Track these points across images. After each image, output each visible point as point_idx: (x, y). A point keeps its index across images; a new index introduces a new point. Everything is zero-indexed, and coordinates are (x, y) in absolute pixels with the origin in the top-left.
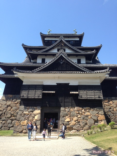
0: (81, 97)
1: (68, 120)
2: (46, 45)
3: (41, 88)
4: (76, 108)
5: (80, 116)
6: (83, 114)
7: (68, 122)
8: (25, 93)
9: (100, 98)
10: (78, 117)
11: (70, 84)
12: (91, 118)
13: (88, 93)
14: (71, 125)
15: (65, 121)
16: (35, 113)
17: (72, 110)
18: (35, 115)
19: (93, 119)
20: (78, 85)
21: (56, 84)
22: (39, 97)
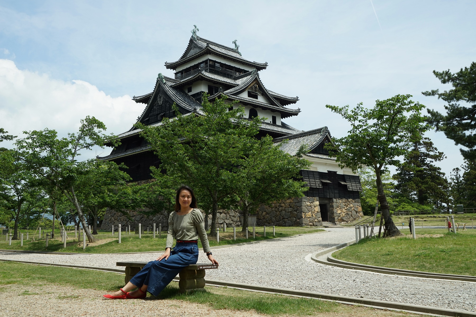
0: (349, 188)
1: (339, 212)
2: (212, 70)
3: (318, 175)
4: (344, 200)
5: (346, 208)
6: (348, 205)
7: (340, 213)
8: (307, 181)
9: (360, 189)
11: (337, 173)
12: (354, 210)
13: (352, 184)
14: (342, 216)
15: (337, 213)
16: (315, 204)
17: (340, 201)
18: (315, 207)
19: (355, 210)
20: (344, 175)
21: (327, 172)
22: (319, 186)
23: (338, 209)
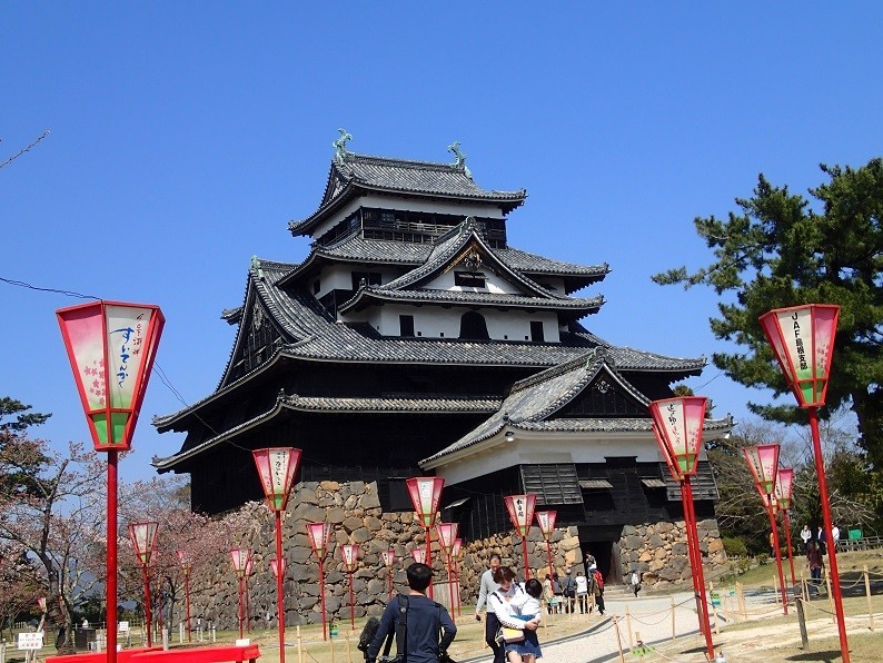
0: (673, 496)
1: (645, 557)
3: (572, 472)
5: (669, 546)
6: (676, 539)
7: (648, 562)
9: (711, 495)
10: (666, 547)
11: (638, 460)
14: (653, 569)
15: (638, 561)
16: (566, 545)
17: (650, 530)
18: (566, 551)
20: (658, 463)
22: (575, 500)
23: (641, 550)
